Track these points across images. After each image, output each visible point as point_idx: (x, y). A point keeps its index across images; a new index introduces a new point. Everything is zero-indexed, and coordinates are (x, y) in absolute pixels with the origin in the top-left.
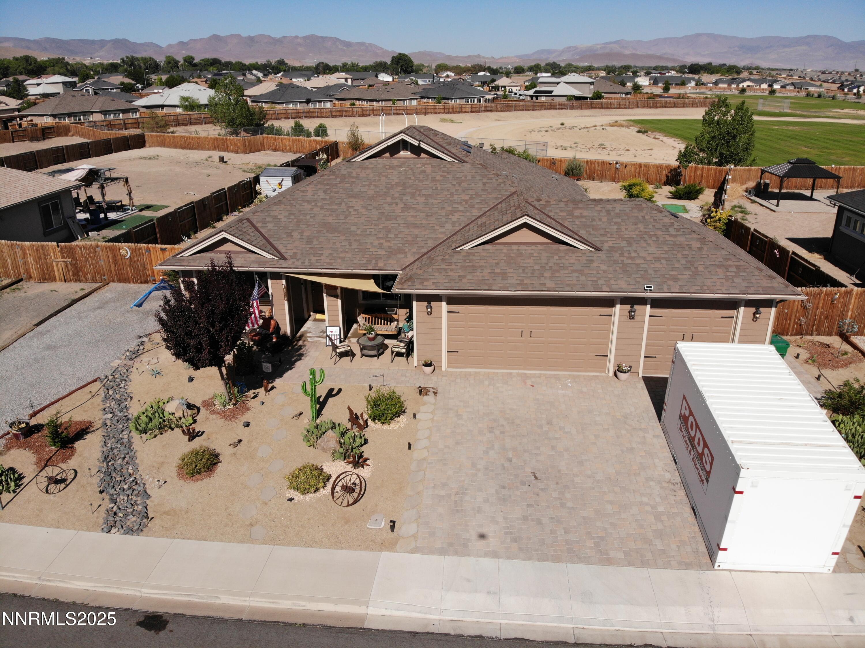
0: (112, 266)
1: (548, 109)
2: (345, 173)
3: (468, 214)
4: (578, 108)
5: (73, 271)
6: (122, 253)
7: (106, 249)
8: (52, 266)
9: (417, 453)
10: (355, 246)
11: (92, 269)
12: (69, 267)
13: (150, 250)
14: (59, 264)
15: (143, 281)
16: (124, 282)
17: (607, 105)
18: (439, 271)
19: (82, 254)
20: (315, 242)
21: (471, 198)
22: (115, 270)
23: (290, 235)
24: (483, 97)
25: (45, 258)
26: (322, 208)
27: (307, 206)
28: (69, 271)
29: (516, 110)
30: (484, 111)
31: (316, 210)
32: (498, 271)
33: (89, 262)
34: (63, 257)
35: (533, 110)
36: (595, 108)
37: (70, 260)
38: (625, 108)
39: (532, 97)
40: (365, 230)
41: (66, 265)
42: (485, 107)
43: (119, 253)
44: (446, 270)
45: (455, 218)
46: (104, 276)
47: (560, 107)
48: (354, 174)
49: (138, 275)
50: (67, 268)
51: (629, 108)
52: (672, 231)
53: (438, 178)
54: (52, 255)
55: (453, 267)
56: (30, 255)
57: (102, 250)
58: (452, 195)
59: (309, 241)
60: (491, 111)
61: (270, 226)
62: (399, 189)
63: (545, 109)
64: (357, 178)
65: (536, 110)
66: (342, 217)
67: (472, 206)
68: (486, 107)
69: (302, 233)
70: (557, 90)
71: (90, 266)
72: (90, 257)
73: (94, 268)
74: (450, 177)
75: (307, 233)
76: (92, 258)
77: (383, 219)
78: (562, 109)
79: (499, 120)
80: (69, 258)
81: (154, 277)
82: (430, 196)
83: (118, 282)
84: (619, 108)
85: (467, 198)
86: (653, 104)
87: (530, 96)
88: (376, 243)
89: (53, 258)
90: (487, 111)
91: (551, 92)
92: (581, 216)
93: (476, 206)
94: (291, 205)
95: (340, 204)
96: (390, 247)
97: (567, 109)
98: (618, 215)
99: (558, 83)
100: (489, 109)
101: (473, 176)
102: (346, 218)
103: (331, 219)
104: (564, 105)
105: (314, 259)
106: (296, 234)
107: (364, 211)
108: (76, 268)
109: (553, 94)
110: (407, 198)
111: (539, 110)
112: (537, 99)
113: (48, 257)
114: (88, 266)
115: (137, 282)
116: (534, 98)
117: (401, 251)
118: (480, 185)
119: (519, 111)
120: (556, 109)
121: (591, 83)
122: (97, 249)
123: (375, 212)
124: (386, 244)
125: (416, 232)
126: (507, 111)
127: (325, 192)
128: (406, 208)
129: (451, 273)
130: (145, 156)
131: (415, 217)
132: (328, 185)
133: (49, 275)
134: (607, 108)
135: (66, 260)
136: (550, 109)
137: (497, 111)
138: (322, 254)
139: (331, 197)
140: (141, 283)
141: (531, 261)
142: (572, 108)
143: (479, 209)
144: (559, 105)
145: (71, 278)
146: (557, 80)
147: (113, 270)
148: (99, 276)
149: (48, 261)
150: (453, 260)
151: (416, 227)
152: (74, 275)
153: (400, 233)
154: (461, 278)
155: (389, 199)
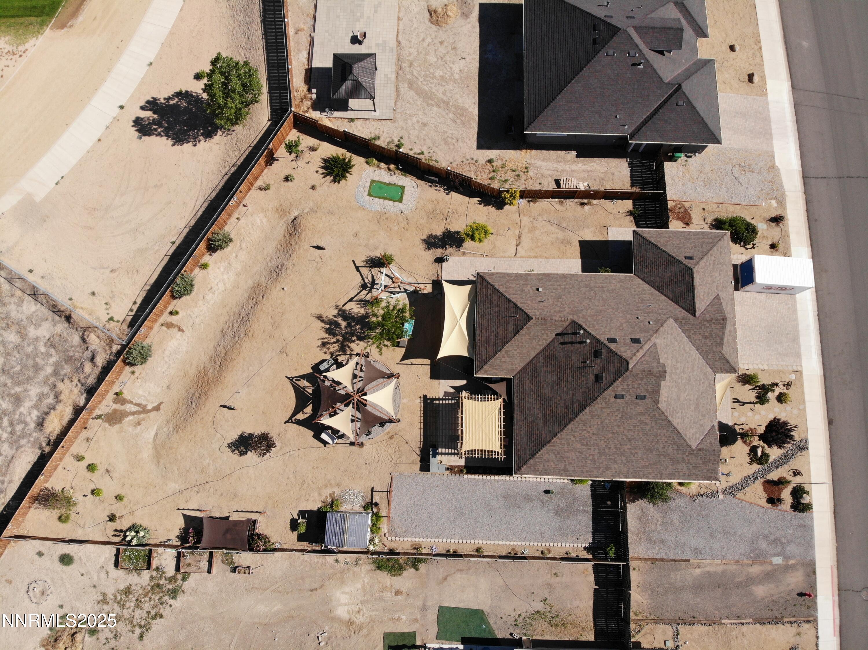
9: (766, 367)
10: (704, 395)
20: (704, 413)
21: (677, 341)
23: (702, 425)
26: (687, 413)
27: (686, 420)
45: (687, 349)
52: (708, 264)
53: (666, 356)
58: (675, 350)
59: (703, 415)
61: (698, 436)
62: (673, 376)
64: (668, 398)
66: (691, 402)
67: (681, 341)
69: (700, 420)
74: (664, 350)
75: (700, 418)
82: (676, 360)
85: (676, 343)
88: (702, 385)
92: (703, 296)
94: (686, 428)
95: (684, 404)
98: (702, 282)
101: (664, 339)
103: (692, 407)
105: (712, 412)
106: (701, 422)
107: (687, 393)
110: (678, 371)
118: (669, 336)
123: (687, 387)
124: (703, 381)
125: (696, 368)
127: (677, 413)
131: (688, 368)
139: (681, 409)
143: (683, 338)
151: (693, 368)
155: (680, 380)
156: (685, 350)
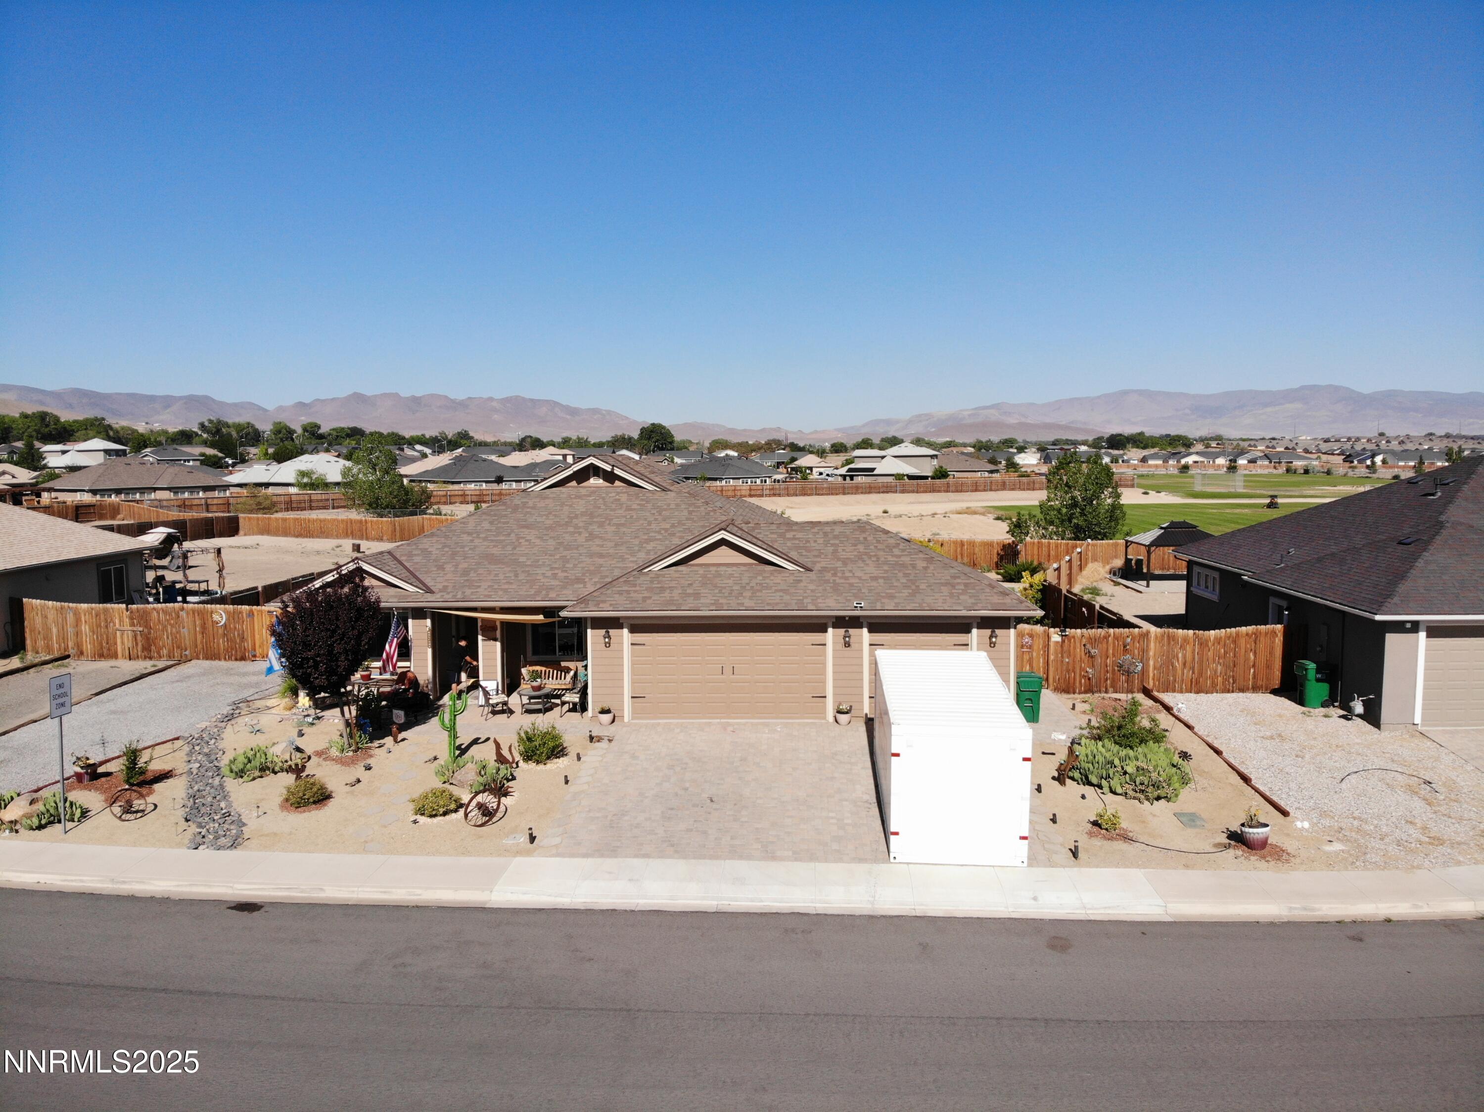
0: (199, 637)
1: (866, 493)
2: (520, 503)
3: (667, 542)
4: (913, 492)
5: (142, 645)
6: (215, 619)
7: (194, 613)
8: (115, 637)
9: (575, 787)
10: (522, 577)
11: (170, 641)
12: (139, 638)
13: (253, 614)
14: (125, 636)
15: (238, 657)
16: (211, 659)
17: (956, 487)
18: (620, 593)
19: (159, 620)
20: (472, 574)
21: (673, 526)
22: (202, 642)
23: (441, 568)
24: (770, 477)
25: (107, 627)
26: (485, 539)
27: (465, 537)
28: (137, 644)
29: (818, 495)
30: (770, 495)
31: (477, 541)
32: (689, 591)
33: (167, 631)
34: (132, 625)
35: (844, 494)
36: (939, 491)
37: (141, 629)
38: (985, 490)
39: (844, 477)
40: (538, 561)
41: (135, 637)
42: (770, 489)
43: (210, 619)
44: (628, 592)
45: (650, 546)
46: (186, 650)
47: (885, 489)
48: (531, 504)
49: (232, 649)
50: (136, 639)
51: (991, 490)
53: (635, 506)
54: (117, 621)
55: (638, 588)
56: (86, 622)
57: (188, 614)
58: (650, 523)
59: (466, 573)
60: (779, 495)
61: (417, 559)
62: (584, 519)
63: (862, 493)
64: (533, 508)
65: (848, 493)
66: (509, 548)
67: (673, 534)
68: (773, 489)
69: (456, 566)
70: (881, 468)
71: (168, 638)
72: (170, 624)
73: (172, 640)
74: (650, 506)
75: (463, 565)
76: (172, 626)
77: (561, 549)
78: (887, 492)
79: (791, 508)
80: (140, 626)
81: (255, 650)
82: (623, 525)
83: (203, 659)
84: (976, 490)
85: (668, 526)
86: (1028, 484)
87: (841, 475)
88: (549, 574)
89: (117, 626)
90: (774, 495)
91: (873, 470)
92: (795, 538)
93: (678, 534)
94: (446, 537)
95: (509, 535)
96: (566, 577)
97: (896, 492)
99: (883, 457)
100: (778, 492)
101: (677, 505)
102: (514, 548)
103: (495, 551)
104: (891, 487)
105: (468, 592)
106: (448, 567)
107: (538, 542)
108: (148, 639)
109: (875, 472)
110: (593, 527)
111: (852, 494)
112: (852, 479)
113: (111, 624)
114: (165, 637)
115: (230, 659)
116: (848, 478)
117: (578, 580)
118: (686, 513)
119: (822, 495)
120: (879, 492)
121: (932, 457)
122: (181, 613)
123: (552, 542)
124: (561, 575)
125: (601, 561)
126: (805, 495)
127: (491, 523)
128: (592, 537)
129: (632, 595)
130: (239, 545)
131: (602, 546)
132: (495, 515)
133: (109, 649)
134: (957, 491)
135: (135, 629)
136: (870, 493)
137: (788, 495)
138: (479, 586)
140: (236, 660)
141: (730, 582)
142: (903, 492)
144: (883, 486)
145: (139, 654)
146: (882, 453)
147: (199, 642)
148: (179, 651)
149: (110, 630)
150: (638, 582)
151: (601, 556)
152: (144, 649)
153: (580, 562)
154: (645, 599)
156: (648, 541)
